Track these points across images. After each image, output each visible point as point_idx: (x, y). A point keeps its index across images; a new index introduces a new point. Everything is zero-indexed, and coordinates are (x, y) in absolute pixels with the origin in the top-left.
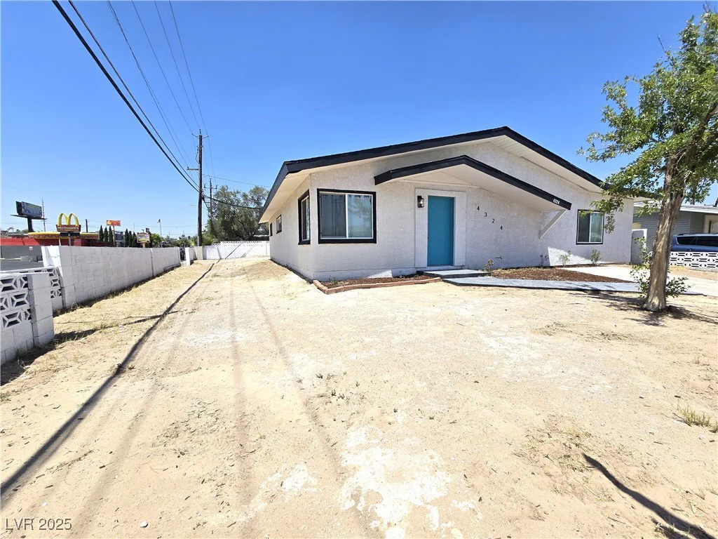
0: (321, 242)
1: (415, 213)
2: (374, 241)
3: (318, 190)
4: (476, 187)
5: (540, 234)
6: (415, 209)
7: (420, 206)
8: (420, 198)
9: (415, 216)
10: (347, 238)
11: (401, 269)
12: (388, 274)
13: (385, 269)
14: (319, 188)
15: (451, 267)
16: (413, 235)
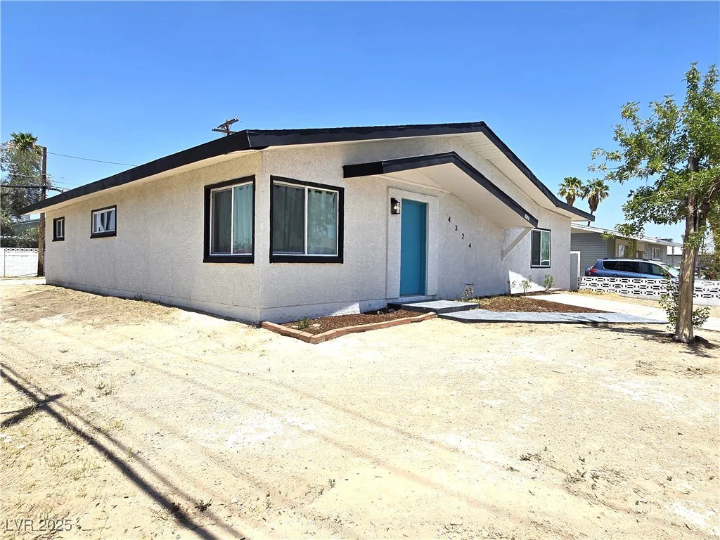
0: (273, 259)
1: (387, 221)
2: (339, 259)
3: (272, 178)
4: (448, 192)
5: (503, 254)
6: (387, 215)
7: (394, 212)
8: (394, 202)
9: (387, 225)
10: (306, 254)
11: (371, 302)
12: (355, 309)
13: (352, 302)
14: (273, 175)
15: (423, 297)
16: (385, 252)
